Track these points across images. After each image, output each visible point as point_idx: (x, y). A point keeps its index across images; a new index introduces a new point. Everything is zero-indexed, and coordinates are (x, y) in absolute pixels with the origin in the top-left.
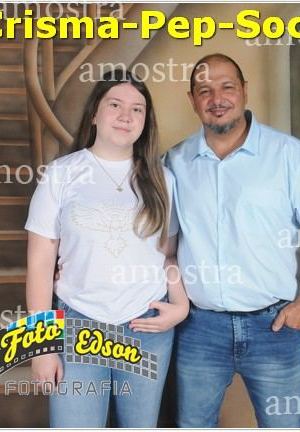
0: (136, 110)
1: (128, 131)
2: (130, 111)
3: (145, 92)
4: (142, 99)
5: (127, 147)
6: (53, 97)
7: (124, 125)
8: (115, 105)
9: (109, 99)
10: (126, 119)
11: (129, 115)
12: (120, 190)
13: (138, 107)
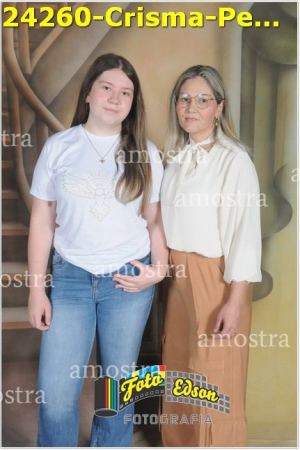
0: (124, 93)
1: (116, 112)
2: (119, 94)
3: (134, 78)
4: (130, 84)
5: (115, 125)
6: (29, 71)
7: (113, 107)
8: (107, 88)
9: (101, 82)
10: (116, 101)
11: (118, 98)
12: (102, 161)
13: (127, 91)
